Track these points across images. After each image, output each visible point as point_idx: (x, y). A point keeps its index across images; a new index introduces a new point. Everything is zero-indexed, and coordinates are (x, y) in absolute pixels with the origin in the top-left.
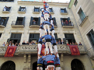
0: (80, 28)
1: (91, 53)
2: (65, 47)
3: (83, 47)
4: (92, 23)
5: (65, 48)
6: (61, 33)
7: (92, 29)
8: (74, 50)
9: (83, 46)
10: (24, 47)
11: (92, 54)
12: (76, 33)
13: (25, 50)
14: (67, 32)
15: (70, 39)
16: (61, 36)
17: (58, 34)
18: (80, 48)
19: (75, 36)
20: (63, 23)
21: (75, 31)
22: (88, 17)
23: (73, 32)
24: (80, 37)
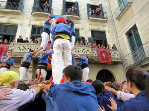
0: (116, 22)
2: (90, 50)
4: (137, 13)
5: (89, 52)
7: (135, 25)
8: (104, 55)
9: (118, 51)
10: (21, 47)
11: (129, 63)
12: (110, 30)
13: (22, 51)
14: (95, 28)
15: (99, 39)
16: (86, 34)
17: (80, 30)
18: (113, 53)
19: (107, 35)
21: (109, 28)
22: (131, 3)
23: (105, 28)
24: (115, 37)
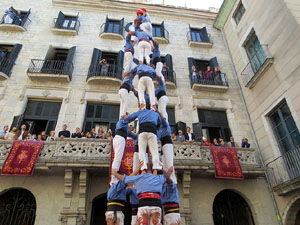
0: (246, 92)
1: (276, 174)
2: (198, 150)
3: (253, 154)
5: (198, 155)
6: (187, 105)
7: (284, 100)
8: (226, 161)
9: (253, 150)
10: (68, 145)
11: (278, 178)
12: (235, 107)
14: (206, 103)
15: (215, 125)
16: (188, 116)
17: (176, 107)
18: (243, 156)
19: (230, 116)
20: (194, 74)
21: (232, 103)
22: (273, 59)
23: (225, 103)
24: (245, 121)
